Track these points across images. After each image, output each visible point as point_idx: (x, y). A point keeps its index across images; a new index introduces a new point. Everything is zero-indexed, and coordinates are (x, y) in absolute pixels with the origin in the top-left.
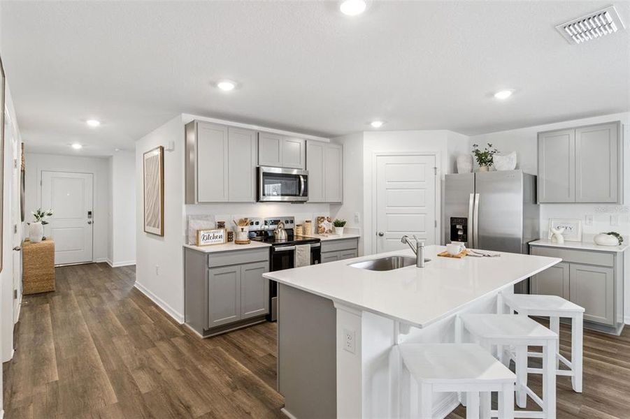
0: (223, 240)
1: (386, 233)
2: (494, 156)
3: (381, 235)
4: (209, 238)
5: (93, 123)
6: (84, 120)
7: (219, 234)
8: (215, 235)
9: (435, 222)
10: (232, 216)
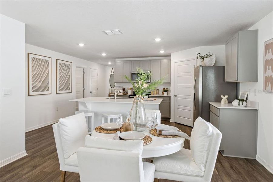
0: (122, 93)
3: (176, 96)
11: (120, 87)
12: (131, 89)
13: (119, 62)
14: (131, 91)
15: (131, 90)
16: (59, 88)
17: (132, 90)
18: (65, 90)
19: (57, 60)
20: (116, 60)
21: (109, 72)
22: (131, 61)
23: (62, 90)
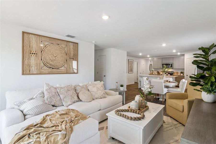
11: (156, 71)
13: (155, 59)
19: (128, 60)
20: (154, 57)
21: (149, 63)
22: (162, 58)
23: (130, 72)
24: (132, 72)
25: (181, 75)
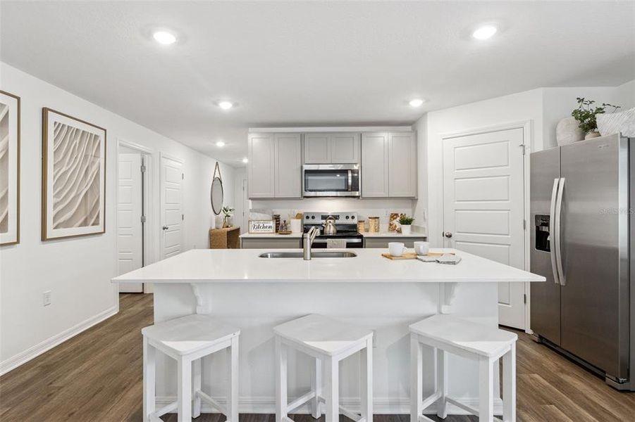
0: (273, 230)
1: (455, 234)
2: (597, 116)
3: (450, 236)
4: (258, 227)
5: (220, 144)
6: (214, 143)
7: (268, 225)
8: (265, 225)
9: (524, 221)
10: (293, 210)
11: (263, 211)
12: (299, 216)
14: (300, 223)
15: (300, 220)
16: (54, 218)
17: (302, 221)
18: (81, 226)
22: (302, 135)
23: (67, 224)
24: (99, 229)
25: (399, 231)
